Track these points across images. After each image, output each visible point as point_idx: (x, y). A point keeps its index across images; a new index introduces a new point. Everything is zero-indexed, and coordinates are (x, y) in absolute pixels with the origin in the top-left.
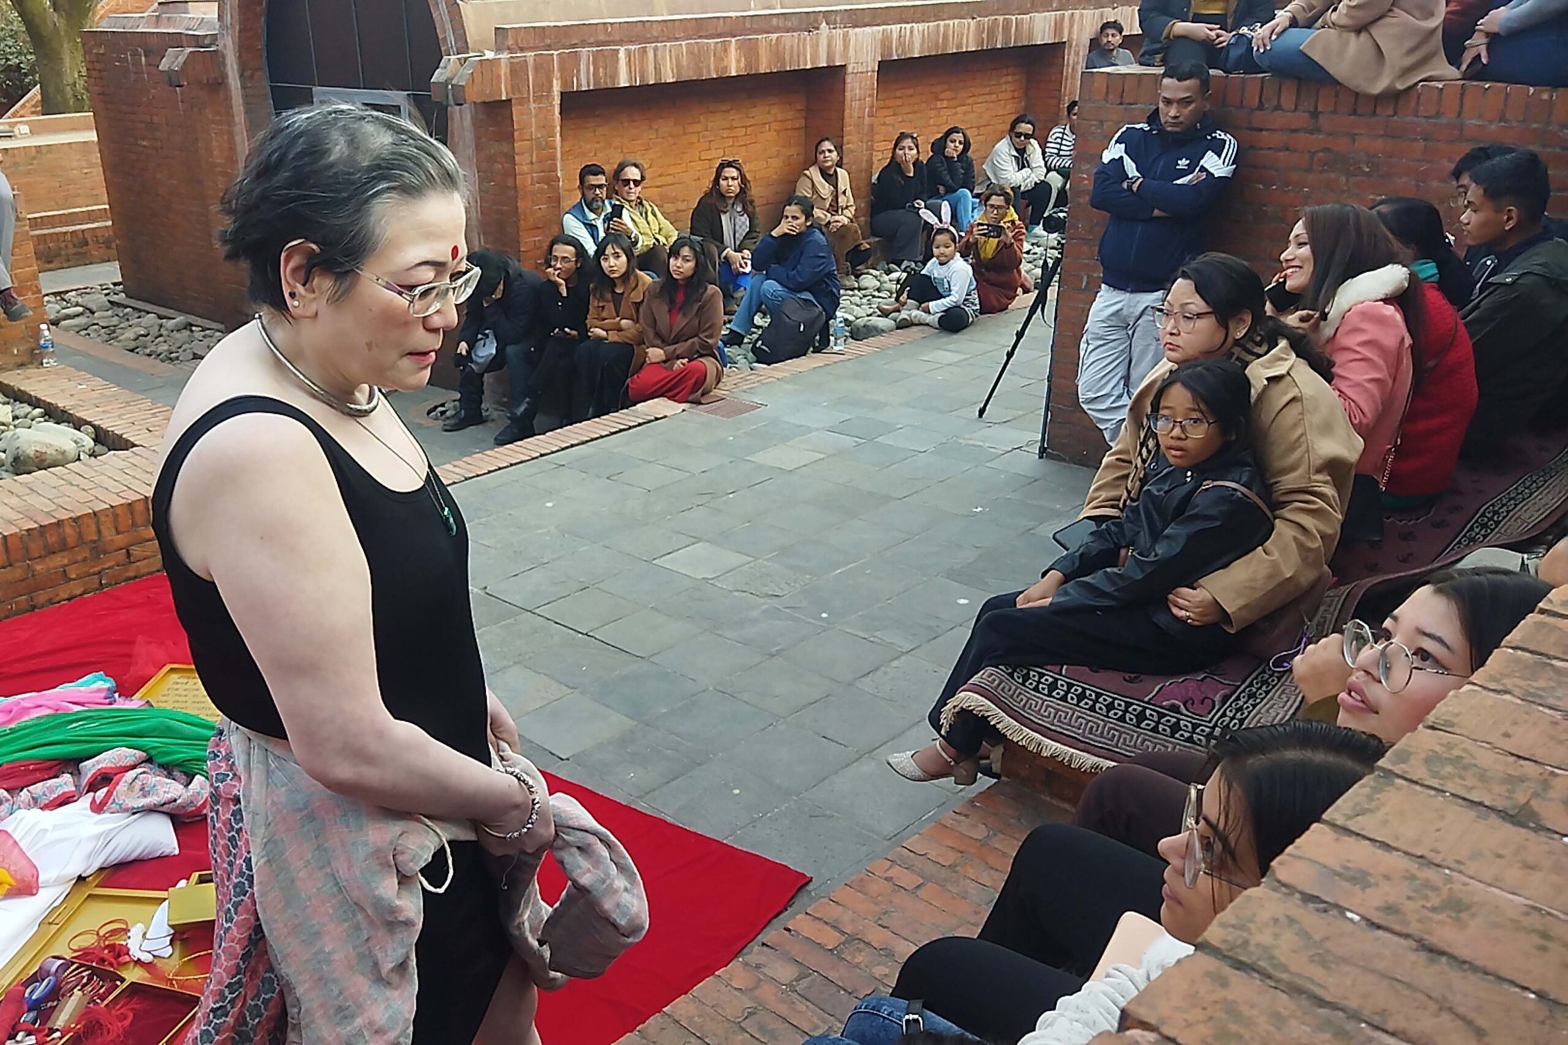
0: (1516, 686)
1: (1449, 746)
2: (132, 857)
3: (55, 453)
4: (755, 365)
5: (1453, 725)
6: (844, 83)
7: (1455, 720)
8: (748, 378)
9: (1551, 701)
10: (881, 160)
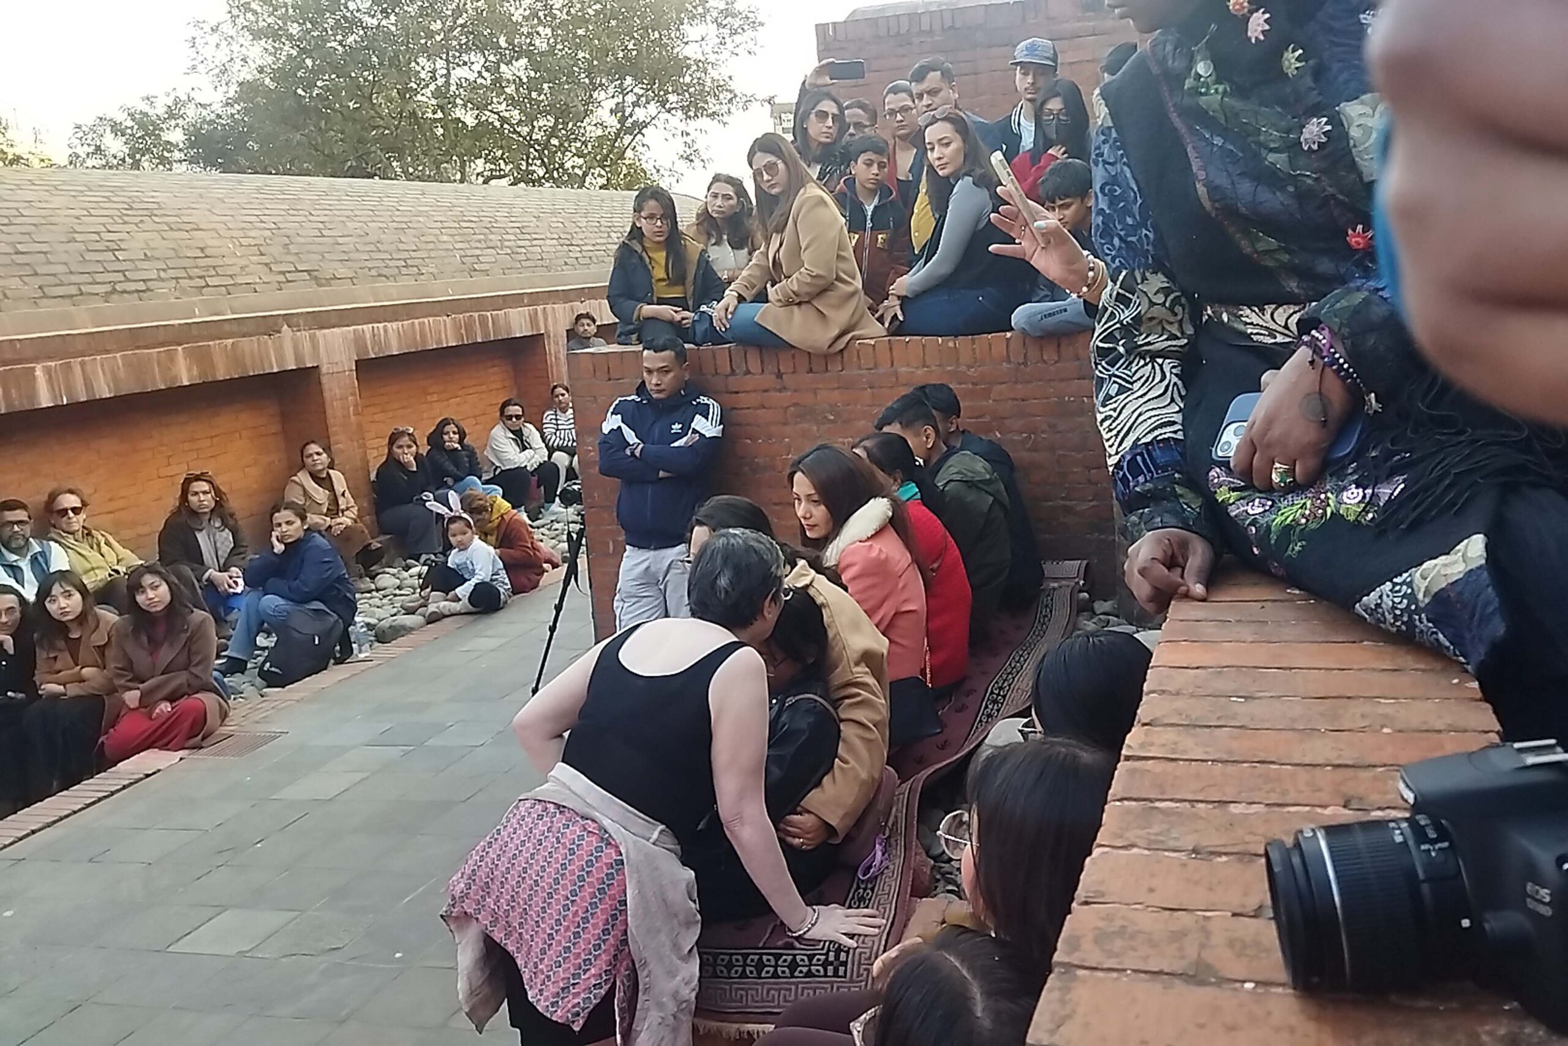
0: (1138, 837)
1: (1109, 918)
4: (264, 690)
5: (1103, 895)
6: (320, 383)
7: (1103, 889)
8: (259, 706)
9: (1172, 844)
10: (377, 458)
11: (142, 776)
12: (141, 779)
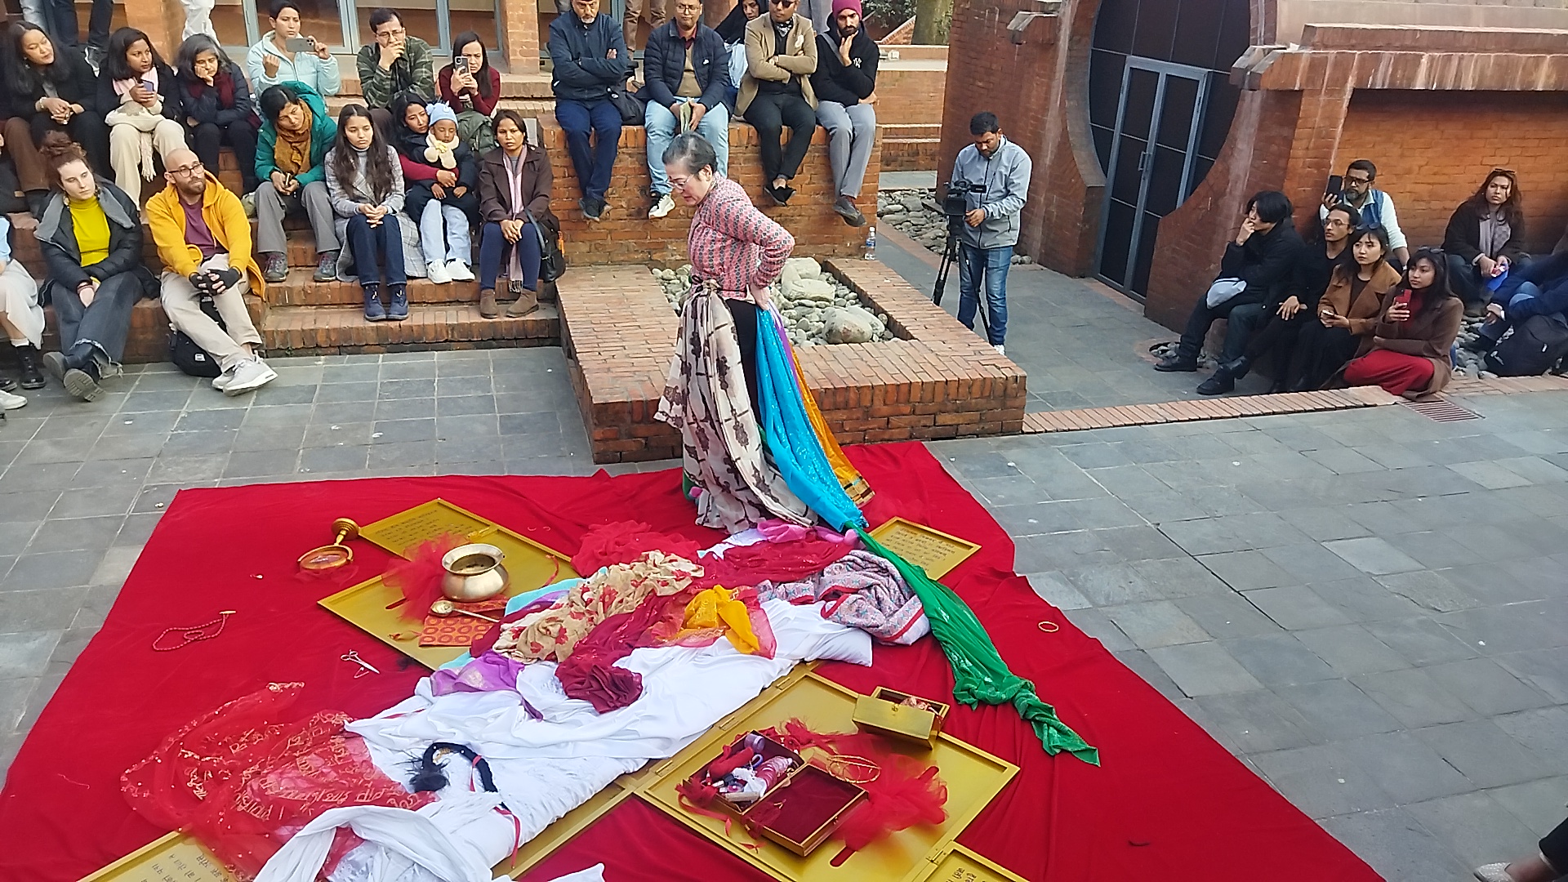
2: (840, 658)
3: (857, 332)
4: (1483, 372)
8: (1472, 385)
11: (1362, 404)
12: (1361, 407)
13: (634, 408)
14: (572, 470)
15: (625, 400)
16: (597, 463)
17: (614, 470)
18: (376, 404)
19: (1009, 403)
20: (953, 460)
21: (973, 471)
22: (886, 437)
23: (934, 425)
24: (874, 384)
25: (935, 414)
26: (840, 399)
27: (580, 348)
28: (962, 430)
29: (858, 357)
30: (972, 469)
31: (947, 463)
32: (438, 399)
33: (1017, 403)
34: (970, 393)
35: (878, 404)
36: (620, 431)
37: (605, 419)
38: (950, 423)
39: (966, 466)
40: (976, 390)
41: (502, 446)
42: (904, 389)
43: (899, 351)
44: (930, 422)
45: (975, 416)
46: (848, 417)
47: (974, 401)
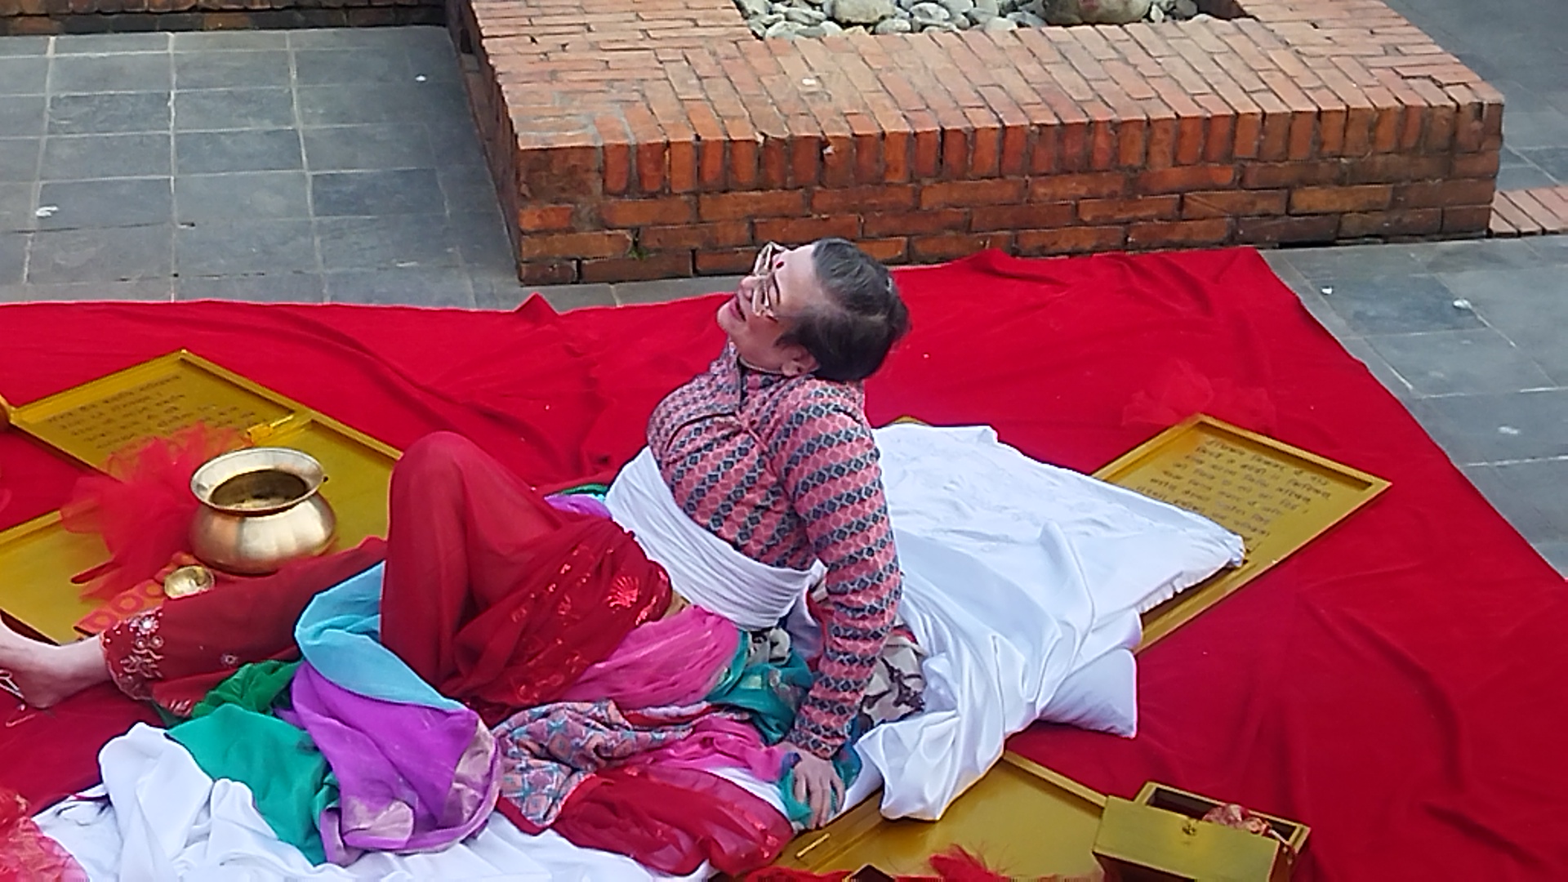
13: (610, 161)
14: (472, 298)
15: (591, 144)
16: (526, 282)
17: (563, 299)
18: (43, 146)
19: (1461, 165)
20: (1328, 291)
21: (1374, 318)
22: (1177, 238)
23: (1287, 213)
24: (1152, 117)
25: (1290, 188)
26: (1073, 149)
27: (489, 27)
28: (1351, 224)
29: (1114, 55)
30: (1372, 313)
31: (1315, 299)
32: (177, 136)
33: (1481, 164)
34: (1373, 141)
35: (1160, 162)
36: (575, 213)
37: (544, 184)
38: (1322, 208)
39: (1357, 306)
40: (1385, 132)
41: (317, 240)
42: (1222, 129)
43: (1211, 43)
44: (1275, 205)
45: (1381, 193)
46: (1089, 190)
47: (1380, 159)
